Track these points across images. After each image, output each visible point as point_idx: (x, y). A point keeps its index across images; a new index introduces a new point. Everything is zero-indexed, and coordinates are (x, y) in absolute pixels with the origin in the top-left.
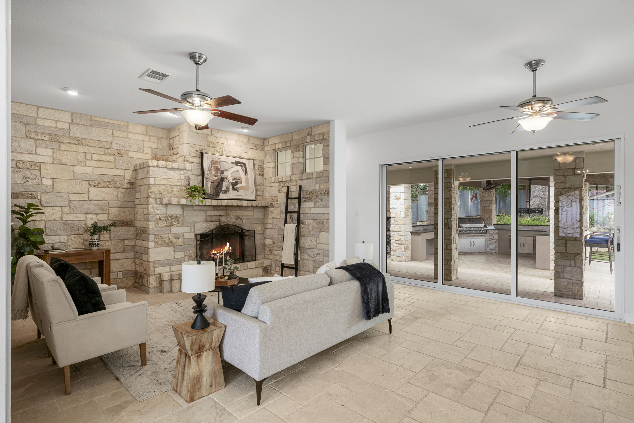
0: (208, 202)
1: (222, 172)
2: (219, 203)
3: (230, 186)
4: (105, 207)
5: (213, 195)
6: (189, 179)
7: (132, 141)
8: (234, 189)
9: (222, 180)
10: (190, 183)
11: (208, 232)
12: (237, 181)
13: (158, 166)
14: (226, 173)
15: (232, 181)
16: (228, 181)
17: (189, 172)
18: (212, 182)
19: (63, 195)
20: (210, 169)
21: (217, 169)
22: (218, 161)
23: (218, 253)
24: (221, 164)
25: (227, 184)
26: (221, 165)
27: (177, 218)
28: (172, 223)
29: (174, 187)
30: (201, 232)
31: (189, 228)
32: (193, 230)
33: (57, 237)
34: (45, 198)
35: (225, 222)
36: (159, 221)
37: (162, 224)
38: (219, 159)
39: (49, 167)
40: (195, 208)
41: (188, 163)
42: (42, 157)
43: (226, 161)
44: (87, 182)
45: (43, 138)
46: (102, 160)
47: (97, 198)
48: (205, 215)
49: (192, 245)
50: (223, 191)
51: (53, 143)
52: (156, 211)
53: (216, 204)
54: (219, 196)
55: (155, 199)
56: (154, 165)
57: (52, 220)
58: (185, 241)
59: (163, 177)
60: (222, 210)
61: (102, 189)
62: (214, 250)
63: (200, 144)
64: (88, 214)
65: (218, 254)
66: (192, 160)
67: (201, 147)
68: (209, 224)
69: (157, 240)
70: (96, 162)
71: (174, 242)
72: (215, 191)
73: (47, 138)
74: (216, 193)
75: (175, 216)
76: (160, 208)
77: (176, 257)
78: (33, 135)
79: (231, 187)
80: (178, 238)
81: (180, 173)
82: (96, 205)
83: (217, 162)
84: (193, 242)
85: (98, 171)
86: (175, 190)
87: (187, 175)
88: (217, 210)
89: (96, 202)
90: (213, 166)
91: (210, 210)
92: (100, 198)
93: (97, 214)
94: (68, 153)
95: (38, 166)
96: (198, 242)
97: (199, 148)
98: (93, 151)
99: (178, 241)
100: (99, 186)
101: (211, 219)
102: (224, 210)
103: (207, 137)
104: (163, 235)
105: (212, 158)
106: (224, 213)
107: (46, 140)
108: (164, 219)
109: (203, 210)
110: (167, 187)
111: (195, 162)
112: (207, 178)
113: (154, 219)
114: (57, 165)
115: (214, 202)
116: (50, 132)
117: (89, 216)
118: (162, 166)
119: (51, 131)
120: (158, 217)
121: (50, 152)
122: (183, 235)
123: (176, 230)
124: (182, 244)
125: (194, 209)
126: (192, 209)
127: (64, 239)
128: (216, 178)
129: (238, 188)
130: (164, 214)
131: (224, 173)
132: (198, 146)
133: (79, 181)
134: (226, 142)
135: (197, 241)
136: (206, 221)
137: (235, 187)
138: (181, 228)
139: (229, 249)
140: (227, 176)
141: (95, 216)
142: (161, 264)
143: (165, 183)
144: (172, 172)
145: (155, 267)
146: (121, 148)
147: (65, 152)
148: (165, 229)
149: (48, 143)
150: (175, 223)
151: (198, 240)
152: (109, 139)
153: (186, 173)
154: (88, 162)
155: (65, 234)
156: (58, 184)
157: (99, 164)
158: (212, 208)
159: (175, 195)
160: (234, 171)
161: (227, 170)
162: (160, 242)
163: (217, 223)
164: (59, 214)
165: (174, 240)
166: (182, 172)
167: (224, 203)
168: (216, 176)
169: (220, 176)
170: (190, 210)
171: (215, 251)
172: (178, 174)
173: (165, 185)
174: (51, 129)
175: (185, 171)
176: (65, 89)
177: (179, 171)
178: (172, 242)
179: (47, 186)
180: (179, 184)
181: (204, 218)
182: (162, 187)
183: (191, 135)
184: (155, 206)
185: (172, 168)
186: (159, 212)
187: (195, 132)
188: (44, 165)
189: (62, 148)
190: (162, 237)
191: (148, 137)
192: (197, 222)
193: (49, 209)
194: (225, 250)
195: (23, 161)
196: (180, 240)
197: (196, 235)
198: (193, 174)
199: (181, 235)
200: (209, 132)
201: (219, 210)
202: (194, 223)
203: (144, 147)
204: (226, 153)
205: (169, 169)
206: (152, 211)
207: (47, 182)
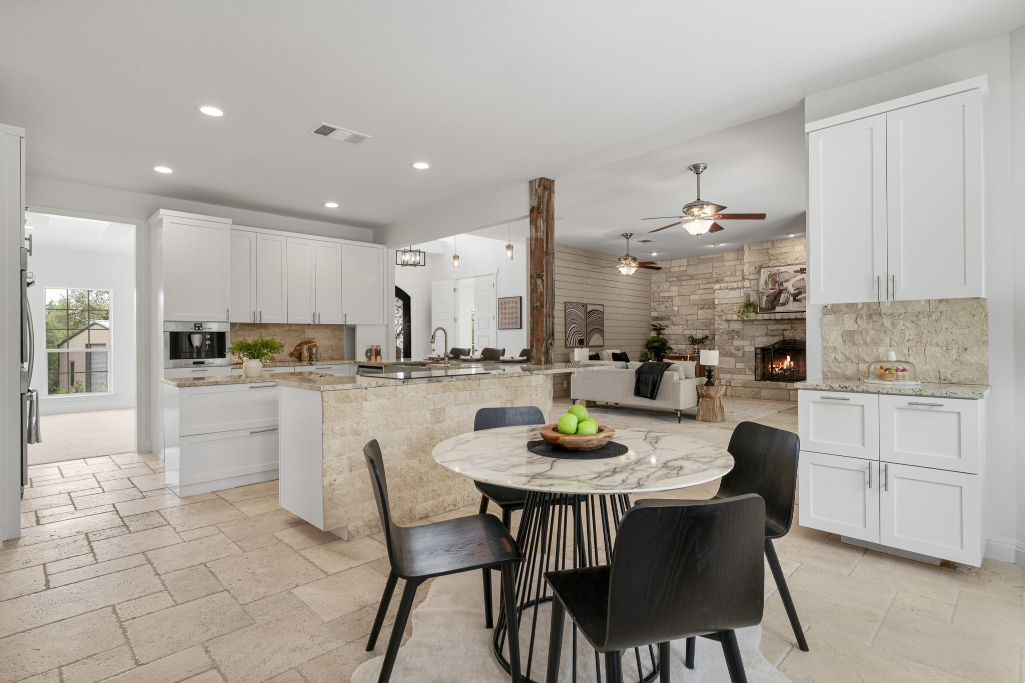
0: (760, 317)
1: (781, 284)
2: (773, 316)
3: (789, 299)
4: (707, 325)
5: (768, 309)
6: (748, 296)
7: (726, 268)
8: (795, 300)
9: (780, 292)
10: (750, 299)
11: (769, 346)
12: (800, 290)
13: (720, 289)
14: (785, 285)
15: (792, 292)
16: (788, 293)
17: (749, 289)
18: (767, 296)
19: (684, 316)
20: (766, 283)
21: (775, 282)
22: (777, 273)
24: (780, 275)
25: (786, 296)
26: (780, 277)
27: (738, 332)
28: (733, 337)
29: (735, 304)
30: (761, 346)
31: (749, 341)
32: (753, 344)
33: (681, 345)
34: (674, 319)
35: (790, 337)
36: (723, 335)
37: (725, 337)
38: (778, 270)
39: (676, 298)
40: (755, 323)
41: (748, 281)
42: (673, 292)
43: (787, 272)
44: (696, 307)
45: (674, 280)
46: (706, 288)
47: (702, 318)
48: (765, 329)
49: (753, 358)
50: (780, 303)
51: (678, 282)
52: (720, 326)
53: (769, 318)
54: (774, 309)
55: (719, 317)
56: (717, 288)
57: (678, 333)
58: (745, 353)
59: (726, 297)
60: (787, 324)
61: (707, 311)
63: (760, 260)
64: (697, 329)
65: (778, 370)
66: (751, 277)
67: (761, 262)
68: (770, 338)
69: (721, 350)
70: (702, 290)
72: (771, 304)
73: (675, 279)
74: (771, 306)
75: (736, 330)
76: (723, 324)
77: (737, 367)
78: (669, 279)
79: (791, 298)
80: (739, 350)
82: (702, 323)
83: (775, 275)
84: (753, 355)
85: (703, 297)
86: (735, 307)
87: (747, 292)
88: (779, 324)
89: (702, 321)
90: (770, 279)
91: (772, 324)
92: (704, 317)
93: (703, 330)
94: (686, 287)
95: (671, 298)
96: (759, 356)
97: (757, 265)
98: (700, 282)
99: (737, 353)
100: (704, 308)
101: (773, 333)
102: (790, 323)
103: (768, 252)
104: (726, 347)
105: (769, 271)
106: (789, 327)
108: (727, 333)
109: (764, 324)
110: (729, 305)
111: (755, 279)
112: (763, 293)
113: (719, 333)
114: (680, 297)
115: (766, 316)
116: (677, 275)
117: (698, 331)
118: (724, 289)
120: (721, 331)
121: (676, 288)
122: (744, 348)
123: (737, 343)
124: (741, 356)
126: (751, 323)
127: (684, 347)
128: (773, 291)
129: (801, 299)
130: (727, 329)
131: (783, 285)
132: (757, 263)
133: (691, 306)
134: (792, 250)
135: (756, 354)
136: (767, 335)
137: (797, 298)
138: (741, 341)
139: (790, 365)
140: (787, 287)
141: (701, 331)
142: (724, 371)
143: (727, 302)
144: (733, 292)
145: (719, 374)
146: (719, 276)
147: (684, 287)
148: (728, 342)
149: (676, 282)
150: (736, 337)
151: (758, 354)
152: (711, 271)
153: (745, 291)
154: (697, 291)
155: (684, 343)
156: (681, 310)
157: (704, 291)
158: (775, 322)
159: (735, 312)
160: (797, 280)
161: (787, 281)
162: (724, 352)
163: (780, 337)
164: (682, 330)
165: (734, 352)
166: (742, 290)
167: (779, 316)
168: (772, 289)
169: (779, 288)
170: (750, 325)
172: (738, 292)
173: (727, 304)
174: (678, 273)
175: (745, 289)
176: (651, 253)
177: (739, 290)
178: (732, 353)
179: (675, 311)
180: (738, 301)
181: (764, 332)
182: (724, 306)
183: (751, 253)
184: (719, 322)
185: (733, 288)
186: (722, 327)
187: (755, 250)
188: (674, 297)
189: (683, 285)
190: (725, 348)
191: (739, 261)
192: (758, 336)
193: (677, 327)
194: (784, 365)
195: (665, 297)
196: (739, 352)
197: (756, 349)
198: (753, 291)
199: (742, 348)
200: (770, 245)
201: (782, 324)
202: (754, 337)
203: (736, 270)
204: (789, 262)
205: (730, 289)
206: (717, 326)
207: (676, 308)
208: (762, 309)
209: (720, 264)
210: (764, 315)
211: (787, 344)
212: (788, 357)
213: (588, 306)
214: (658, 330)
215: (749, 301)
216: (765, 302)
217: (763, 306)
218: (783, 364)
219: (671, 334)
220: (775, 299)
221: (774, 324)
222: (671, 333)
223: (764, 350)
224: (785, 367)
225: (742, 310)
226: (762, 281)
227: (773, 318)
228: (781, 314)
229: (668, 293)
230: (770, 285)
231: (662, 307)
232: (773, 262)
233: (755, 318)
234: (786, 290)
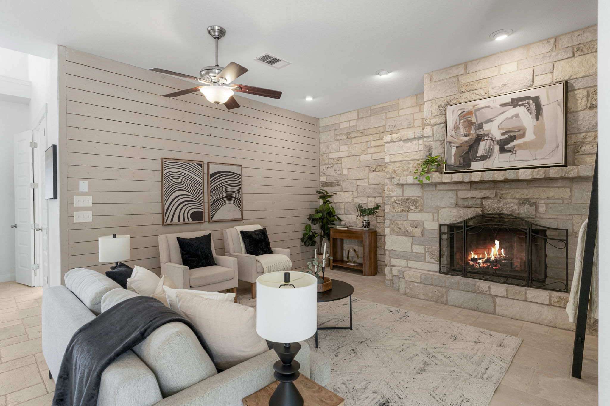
0: (447, 178)
1: (480, 126)
2: (466, 177)
3: (493, 148)
4: (378, 191)
5: (459, 166)
6: (430, 149)
8: (503, 150)
9: (479, 139)
10: (431, 153)
11: (461, 222)
12: (512, 134)
13: (392, 141)
14: (486, 127)
15: (498, 137)
16: (492, 139)
17: (431, 139)
18: (457, 147)
19: (353, 181)
20: (456, 128)
21: (470, 124)
22: (473, 110)
23: (480, 259)
24: (477, 113)
25: (488, 144)
26: (478, 115)
27: (415, 202)
28: (409, 208)
29: (411, 162)
30: (447, 222)
31: (431, 215)
32: (436, 218)
33: (351, 216)
34: (343, 184)
35: (494, 209)
36: (395, 204)
37: (399, 208)
38: (474, 106)
39: (346, 160)
40: (440, 187)
41: (429, 127)
42: (342, 153)
43: (489, 107)
44: (368, 169)
45: (343, 138)
46: (378, 145)
47: (374, 182)
48: (455, 197)
49: (436, 239)
50: (479, 157)
51: (348, 139)
52: (391, 193)
53: (461, 180)
54: (469, 166)
55: (390, 180)
56: (388, 140)
57: (347, 202)
58: (426, 232)
59: (399, 152)
60: (486, 189)
61: (378, 173)
62: (473, 253)
63: (446, 95)
64: (368, 197)
65: (480, 261)
66: (433, 121)
67: (448, 98)
68: (462, 211)
69: (393, 226)
70: (374, 148)
71: (409, 231)
72: (464, 159)
73: (345, 137)
74: (464, 162)
75: (413, 198)
76: (396, 190)
77: (414, 251)
78: (338, 137)
79: (497, 148)
80: (416, 227)
81: (418, 143)
82: (374, 189)
83: (470, 113)
84: (437, 235)
85: (376, 156)
86: (411, 166)
87: (428, 144)
88: (476, 189)
89: (373, 186)
90: (462, 121)
91: (465, 190)
92: (376, 182)
93: (375, 197)
94: (356, 145)
95: (339, 159)
96: (445, 237)
97: (442, 102)
98: (371, 138)
99: (414, 231)
100: (376, 171)
101: (466, 203)
102: (493, 188)
103: (458, 80)
104: (399, 222)
105: (460, 110)
106: (492, 193)
107: (345, 139)
108: (400, 202)
109: (453, 190)
110: (403, 163)
111: (439, 123)
112: (450, 143)
113: (389, 203)
114: (350, 157)
116: (346, 132)
117: (370, 199)
118: (397, 140)
119: (347, 130)
120: (393, 199)
121: (346, 148)
122: (423, 224)
123: (413, 216)
124: (420, 235)
125: (438, 188)
126: (434, 188)
127: (354, 218)
128: (467, 139)
129: (513, 147)
130: (400, 197)
131: (482, 128)
132: (442, 100)
133: (362, 168)
134: (496, 73)
135: (441, 233)
136: (457, 206)
137: (506, 147)
138: (420, 215)
139: (500, 254)
140: (490, 130)
141: (373, 199)
142: (397, 255)
143: (400, 159)
144: (409, 145)
145: (391, 258)
146: (393, 129)
147: (354, 145)
148: (402, 215)
149: (345, 140)
150: (413, 208)
151: (444, 233)
152: (383, 124)
153: (425, 141)
154: (368, 149)
155: (355, 214)
156: (351, 173)
157: (376, 150)
158: (468, 187)
159: (411, 172)
160: (507, 119)
161: (489, 121)
162: (396, 229)
163: (477, 209)
164: (351, 198)
165: (410, 229)
166: (421, 141)
167: (476, 177)
168: (466, 136)
169: (476, 133)
170: (433, 191)
171: (475, 254)
172: (416, 144)
173: (401, 161)
175: (425, 139)
176: (304, 98)
177: (417, 141)
178: (408, 231)
179: (345, 175)
180: (416, 157)
181: (453, 201)
182: (397, 165)
183: (433, 87)
184: (390, 187)
185: (408, 139)
186: (394, 194)
187: (439, 81)
188: (343, 159)
189: (353, 142)
190: (398, 224)
191: (418, 107)
192: (443, 208)
193: (346, 194)
194: (492, 254)
195: (334, 159)
196: (417, 230)
197: (441, 225)
198: (437, 141)
199: (421, 223)
200: (461, 70)
201: (481, 189)
202: (438, 209)
203: (414, 120)
204: (492, 92)
205: (404, 141)
206: (388, 193)
207: (345, 172)
208: (449, 167)
209: (396, 113)
210: (453, 175)
211: (489, 220)
212: (497, 242)
213: (211, 166)
214: (325, 196)
215: (430, 155)
216: (454, 156)
217: (452, 161)
218: (489, 254)
219: (340, 203)
220: (470, 150)
221: (468, 190)
222: (340, 201)
223: (452, 227)
224: (493, 258)
225: (421, 169)
226: (450, 124)
227: (467, 179)
228: (480, 173)
229: (337, 153)
230: (462, 130)
231: (331, 172)
232: (466, 95)
233: (439, 181)
234: (487, 135)
